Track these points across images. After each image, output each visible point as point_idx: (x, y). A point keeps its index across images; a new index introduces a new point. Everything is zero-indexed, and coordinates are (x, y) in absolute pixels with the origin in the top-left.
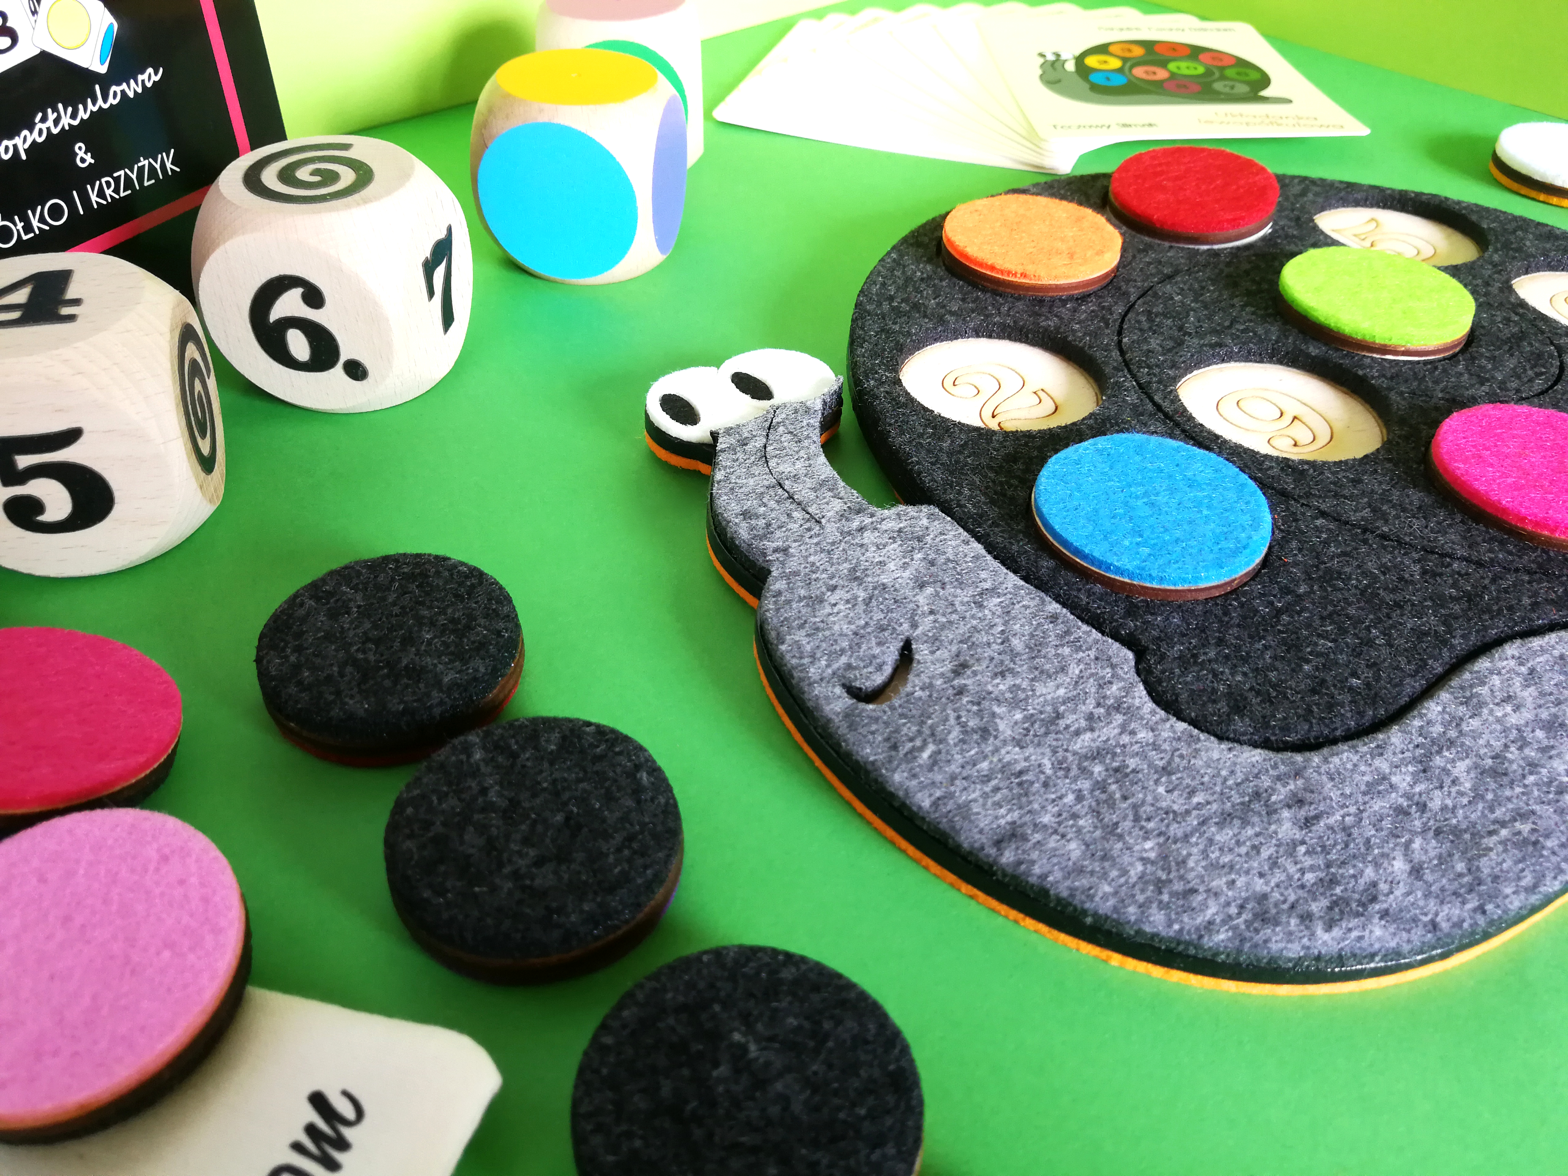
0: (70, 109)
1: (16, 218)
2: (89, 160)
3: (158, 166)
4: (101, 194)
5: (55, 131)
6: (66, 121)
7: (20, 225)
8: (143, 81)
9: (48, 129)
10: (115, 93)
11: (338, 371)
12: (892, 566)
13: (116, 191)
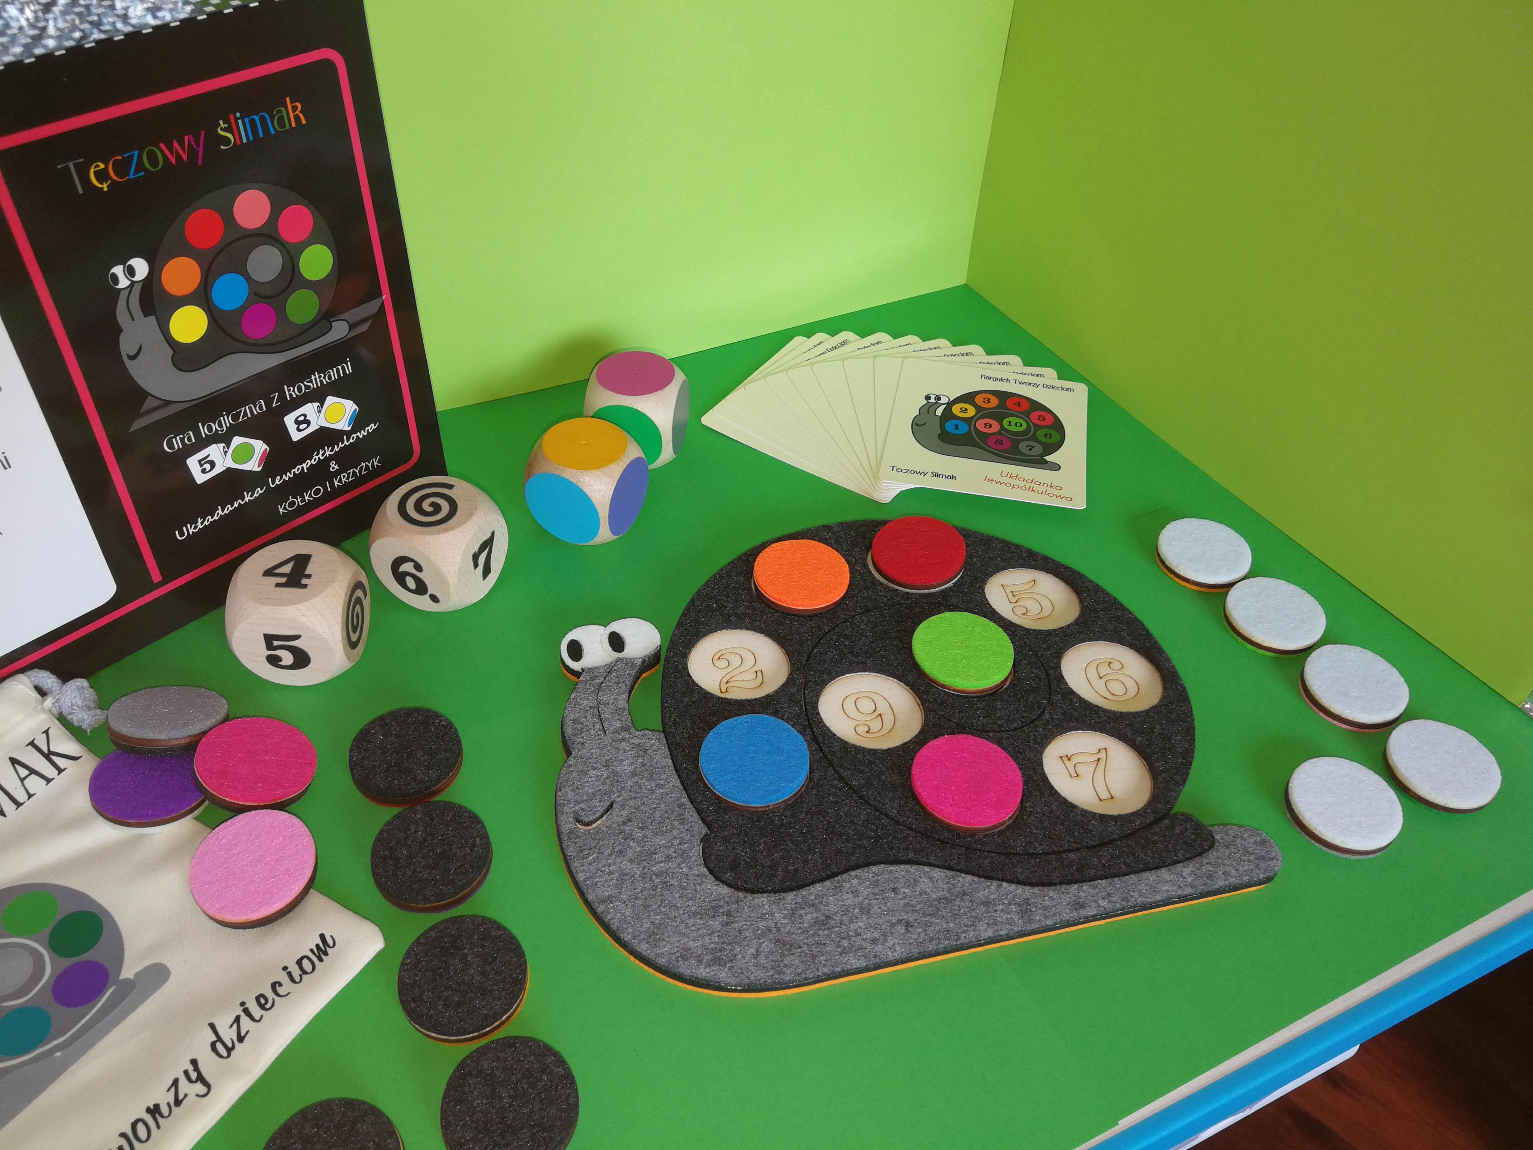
0: (331, 448)
1: (298, 497)
2: (336, 467)
3: (370, 465)
4: (340, 481)
5: (322, 458)
6: (328, 453)
7: (299, 500)
8: (368, 430)
9: (319, 458)
10: (353, 438)
11: (427, 596)
12: (625, 763)
13: (348, 479)
